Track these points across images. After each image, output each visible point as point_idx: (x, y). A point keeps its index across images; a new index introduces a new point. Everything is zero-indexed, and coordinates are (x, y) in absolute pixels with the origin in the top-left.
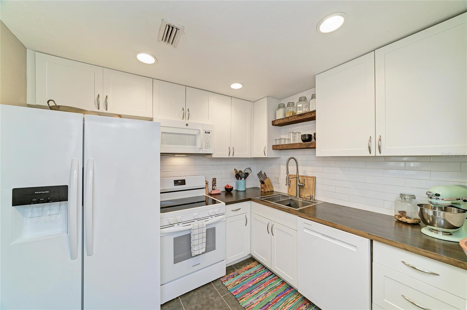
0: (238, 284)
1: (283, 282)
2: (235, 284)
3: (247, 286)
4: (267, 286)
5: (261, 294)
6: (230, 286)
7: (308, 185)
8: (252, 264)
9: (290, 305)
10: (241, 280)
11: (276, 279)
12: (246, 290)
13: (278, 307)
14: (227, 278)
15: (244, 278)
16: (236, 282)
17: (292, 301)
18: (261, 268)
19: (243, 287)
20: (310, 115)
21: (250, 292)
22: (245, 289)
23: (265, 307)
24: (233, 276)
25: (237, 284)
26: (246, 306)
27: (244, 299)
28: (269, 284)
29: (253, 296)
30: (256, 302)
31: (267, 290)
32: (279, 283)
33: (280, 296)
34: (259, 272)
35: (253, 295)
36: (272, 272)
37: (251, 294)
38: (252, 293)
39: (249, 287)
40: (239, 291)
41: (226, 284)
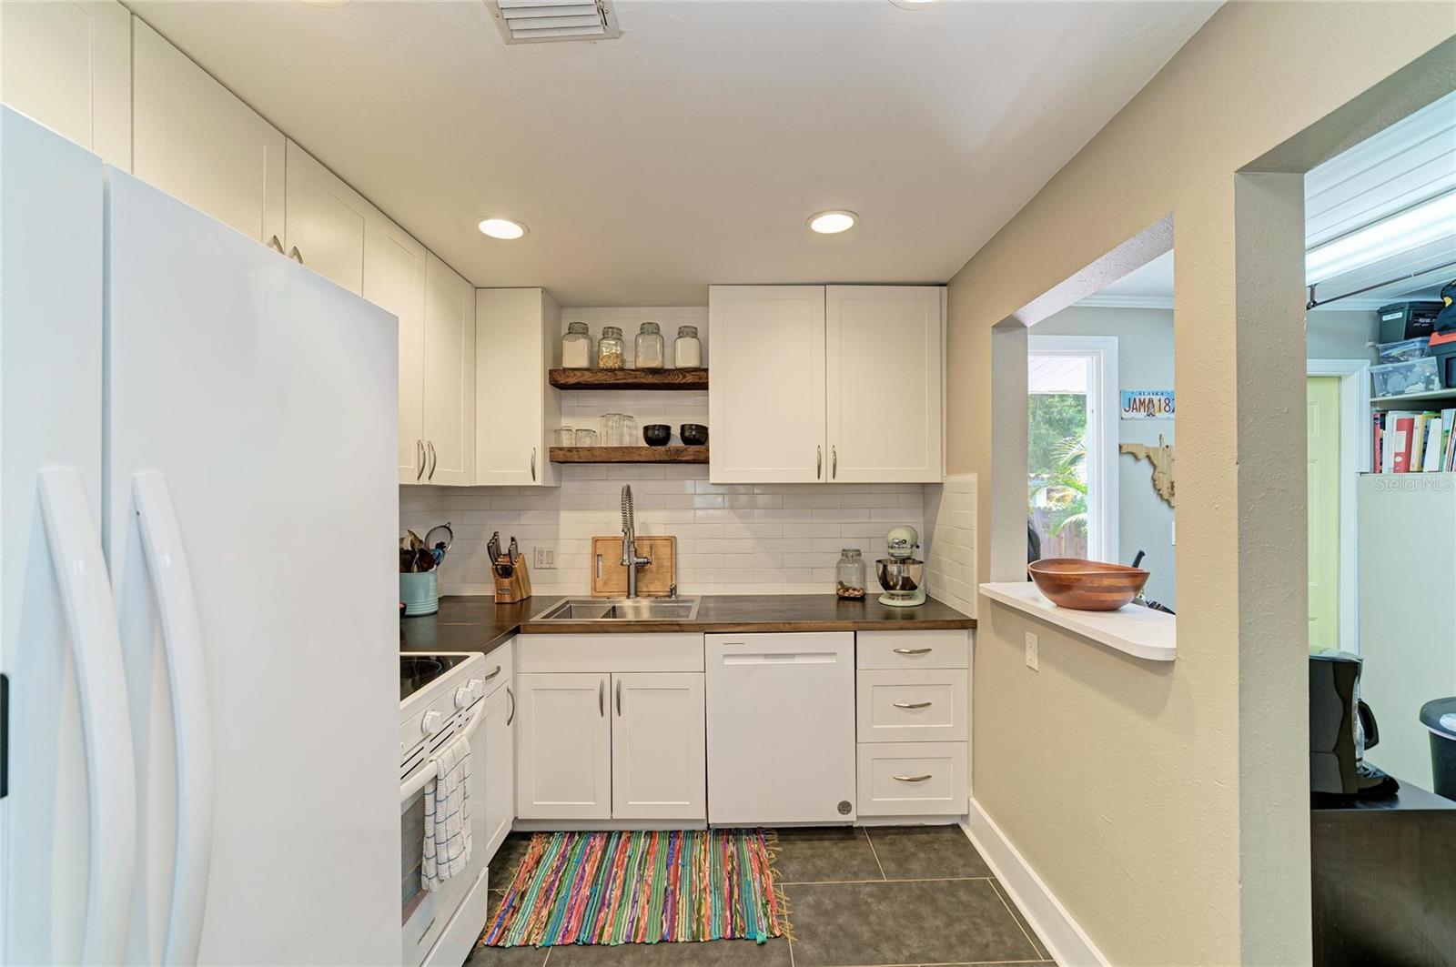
0: (550, 913)
1: (650, 834)
2: (544, 920)
3: (579, 901)
4: (628, 866)
5: (633, 887)
6: (533, 936)
7: (658, 559)
8: (534, 848)
9: (707, 863)
10: (548, 899)
11: (629, 838)
12: (588, 910)
13: (690, 881)
14: (499, 926)
15: (549, 890)
16: (539, 913)
17: (703, 853)
18: (566, 839)
19: (571, 909)
20: (681, 376)
21: (604, 903)
22: (582, 908)
23: (669, 904)
24: (511, 910)
25: (549, 917)
26: (629, 937)
27: (606, 928)
28: (626, 860)
29: (620, 905)
30: (639, 911)
31: (635, 872)
32: (645, 842)
33: (673, 861)
34: (573, 849)
35: (617, 907)
36: (604, 832)
37: (612, 907)
38: (610, 904)
39: (589, 898)
40: (573, 923)
41: (515, 938)
